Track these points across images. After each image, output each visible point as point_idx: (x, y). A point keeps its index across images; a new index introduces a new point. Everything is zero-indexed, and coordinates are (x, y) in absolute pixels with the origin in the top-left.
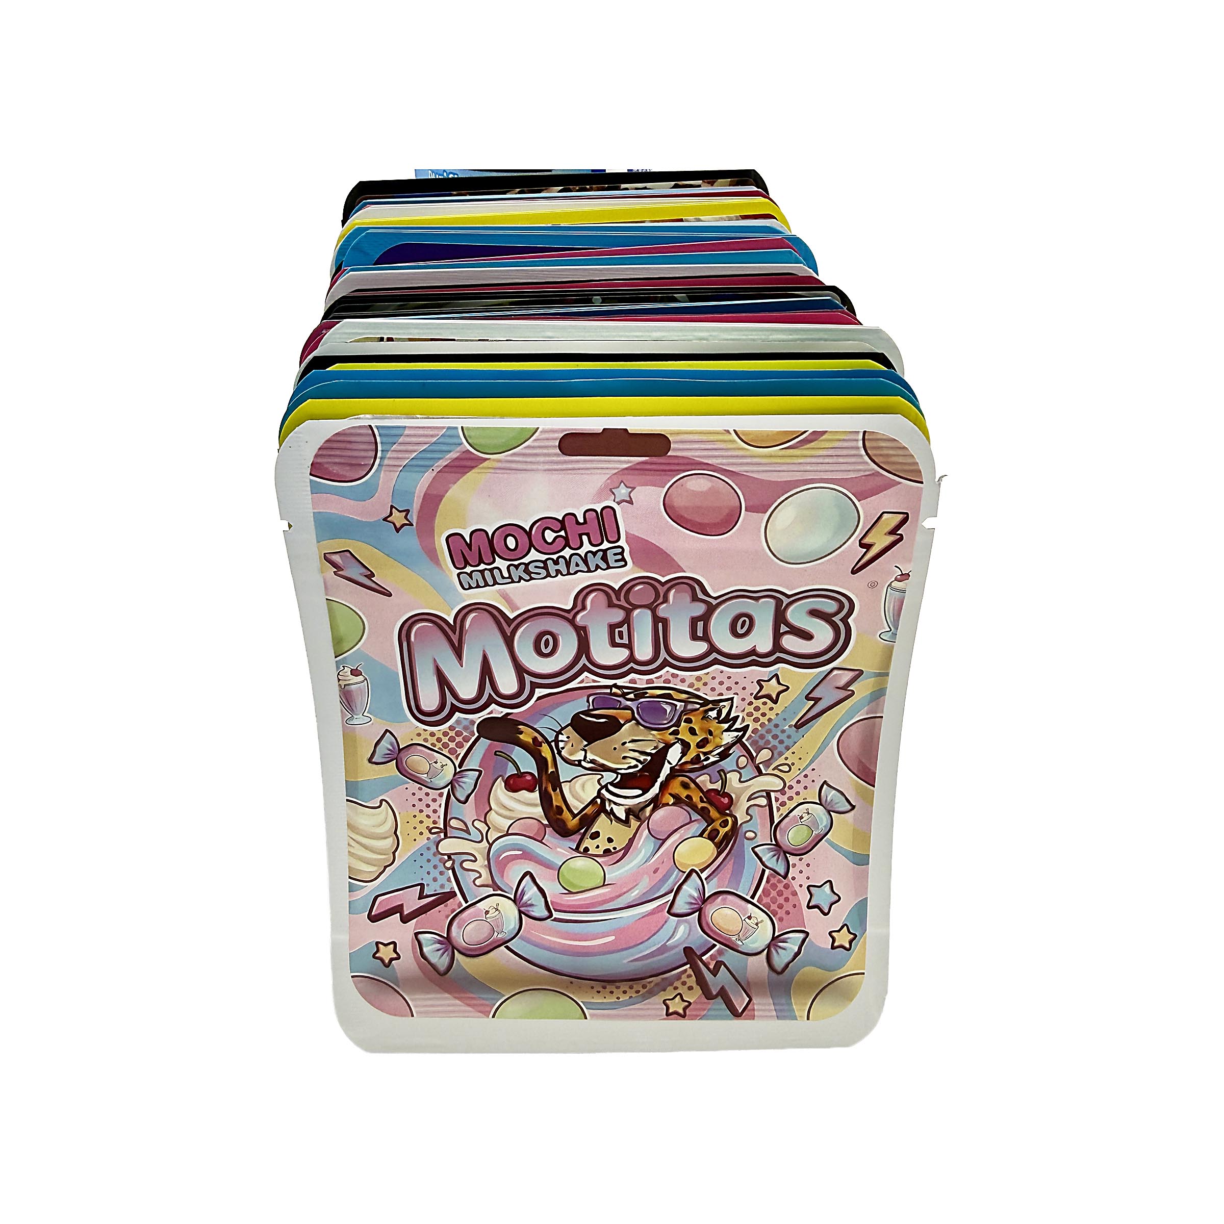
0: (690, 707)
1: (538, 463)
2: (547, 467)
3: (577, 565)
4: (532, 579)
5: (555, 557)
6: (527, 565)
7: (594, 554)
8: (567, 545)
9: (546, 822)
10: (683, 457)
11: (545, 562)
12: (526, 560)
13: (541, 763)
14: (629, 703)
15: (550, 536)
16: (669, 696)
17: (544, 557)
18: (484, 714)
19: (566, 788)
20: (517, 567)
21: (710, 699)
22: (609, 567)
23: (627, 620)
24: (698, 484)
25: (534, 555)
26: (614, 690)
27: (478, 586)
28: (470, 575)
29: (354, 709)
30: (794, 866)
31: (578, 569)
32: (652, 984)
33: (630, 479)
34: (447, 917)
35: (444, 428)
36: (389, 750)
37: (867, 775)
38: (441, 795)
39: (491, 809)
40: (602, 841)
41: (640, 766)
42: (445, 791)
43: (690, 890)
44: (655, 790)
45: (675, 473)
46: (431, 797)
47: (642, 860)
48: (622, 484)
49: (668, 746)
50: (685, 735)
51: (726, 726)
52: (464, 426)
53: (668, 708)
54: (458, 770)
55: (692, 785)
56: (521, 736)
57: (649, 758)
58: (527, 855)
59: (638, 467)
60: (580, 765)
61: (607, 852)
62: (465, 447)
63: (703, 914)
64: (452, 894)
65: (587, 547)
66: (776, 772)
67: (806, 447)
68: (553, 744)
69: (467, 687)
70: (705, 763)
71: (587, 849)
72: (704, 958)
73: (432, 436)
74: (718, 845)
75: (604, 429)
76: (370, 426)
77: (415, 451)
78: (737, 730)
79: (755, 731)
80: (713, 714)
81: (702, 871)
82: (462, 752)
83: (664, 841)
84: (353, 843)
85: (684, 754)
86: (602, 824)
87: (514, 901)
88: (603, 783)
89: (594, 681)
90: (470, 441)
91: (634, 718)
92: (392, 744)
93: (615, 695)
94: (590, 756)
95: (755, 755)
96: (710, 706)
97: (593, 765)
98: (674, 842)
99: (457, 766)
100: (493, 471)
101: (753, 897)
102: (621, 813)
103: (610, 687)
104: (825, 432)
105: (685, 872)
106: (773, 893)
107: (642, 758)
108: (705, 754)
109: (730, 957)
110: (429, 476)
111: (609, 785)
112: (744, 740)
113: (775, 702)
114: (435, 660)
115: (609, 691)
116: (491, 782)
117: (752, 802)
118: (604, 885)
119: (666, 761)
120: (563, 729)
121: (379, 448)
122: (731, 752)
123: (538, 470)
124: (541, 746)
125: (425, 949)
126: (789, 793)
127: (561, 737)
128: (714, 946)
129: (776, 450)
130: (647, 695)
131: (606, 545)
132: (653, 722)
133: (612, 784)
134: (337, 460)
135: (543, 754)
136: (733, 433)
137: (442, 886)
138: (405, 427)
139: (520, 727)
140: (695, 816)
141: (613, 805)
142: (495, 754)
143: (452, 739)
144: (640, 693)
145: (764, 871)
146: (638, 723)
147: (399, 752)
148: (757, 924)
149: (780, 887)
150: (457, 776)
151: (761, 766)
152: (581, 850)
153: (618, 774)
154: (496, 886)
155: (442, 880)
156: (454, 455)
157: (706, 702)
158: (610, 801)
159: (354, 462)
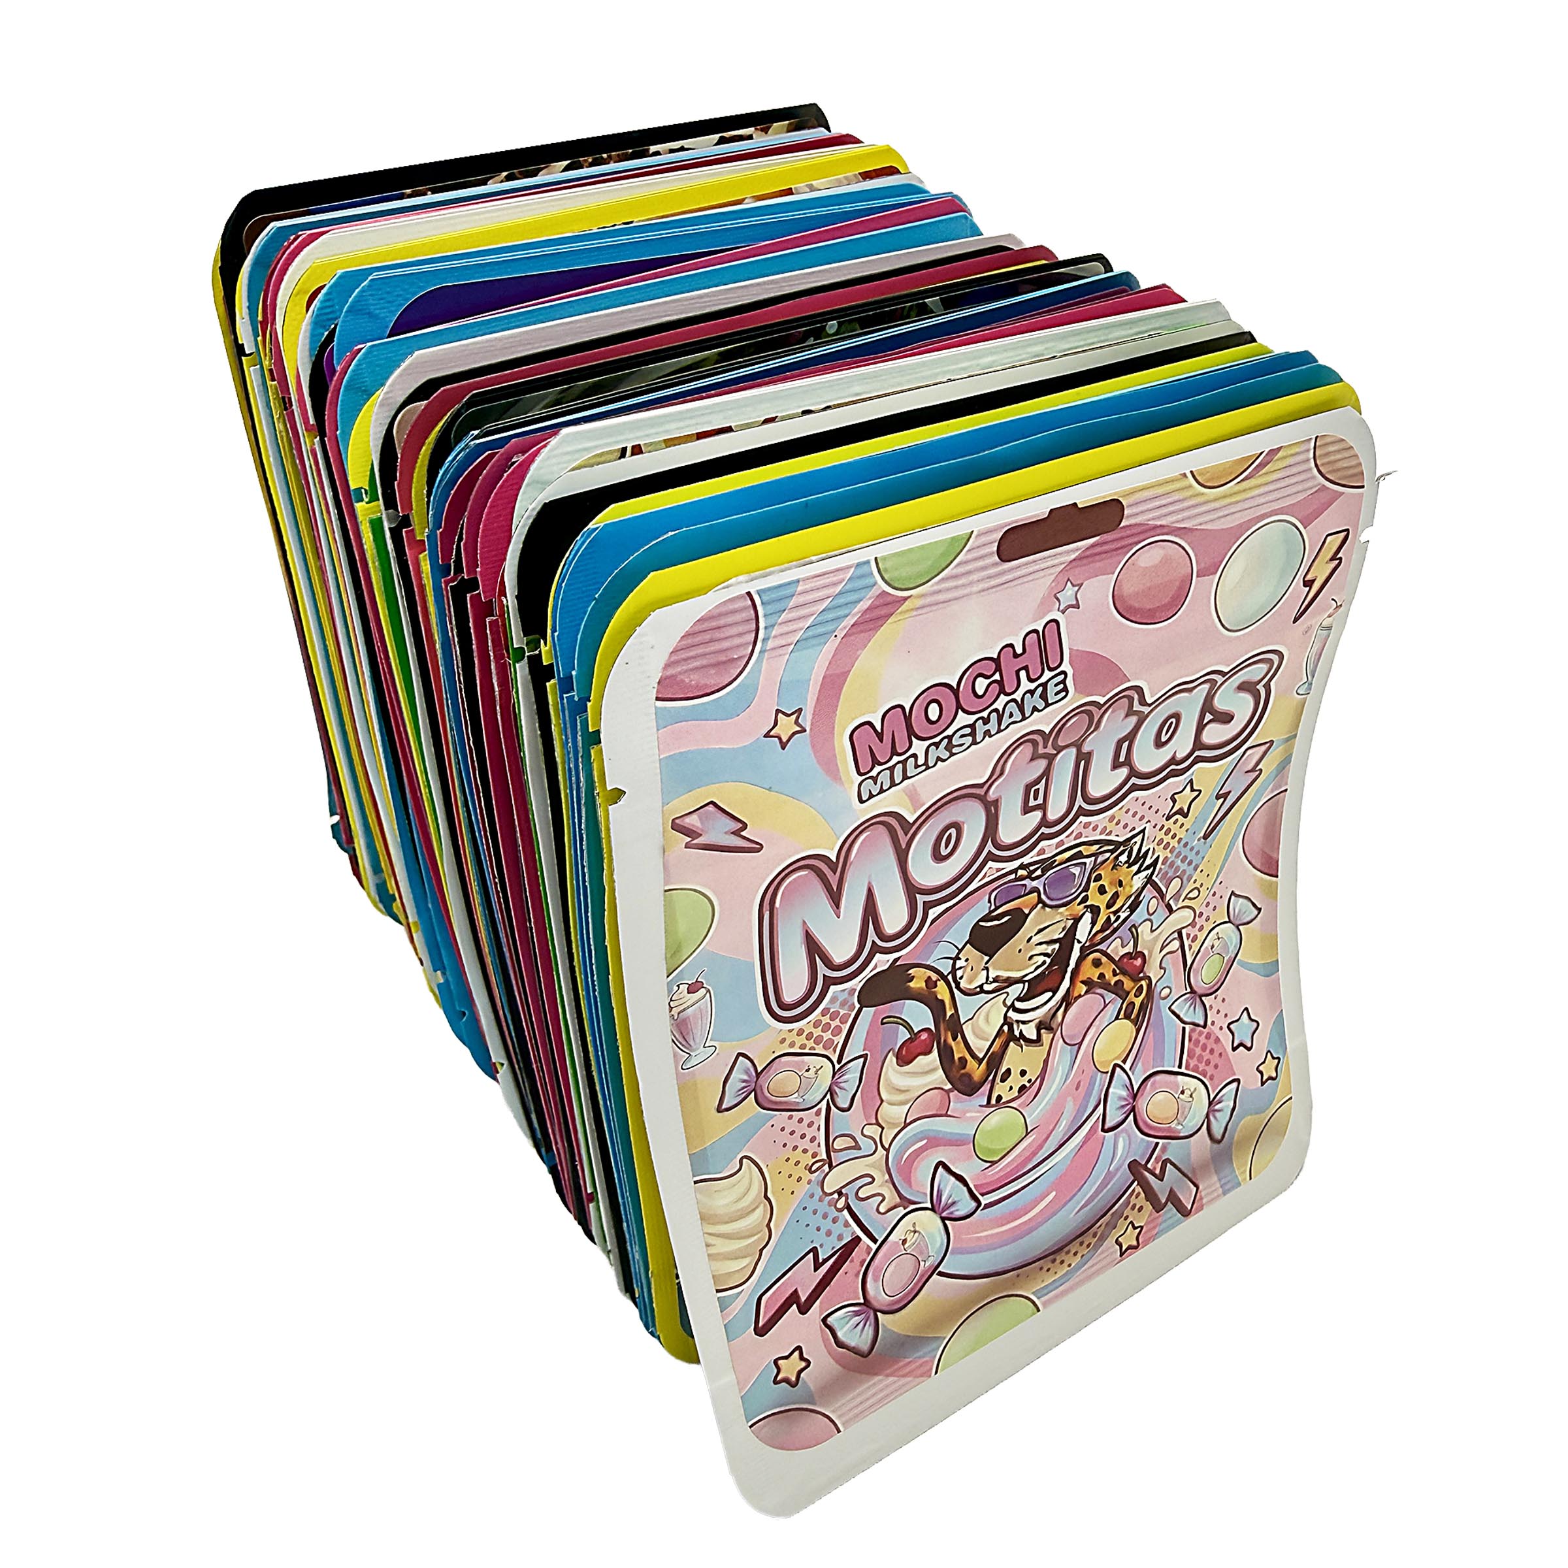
0: (1100, 859)
1: (971, 584)
2: (981, 586)
3: (1011, 715)
4: (952, 755)
5: (985, 714)
6: (950, 738)
7: (1032, 692)
8: (1002, 691)
9: (949, 1086)
10: (1136, 525)
11: (972, 726)
12: (949, 732)
13: (937, 1008)
14: (1035, 883)
15: (981, 685)
16: (1079, 855)
17: (971, 719)
18: (867, 973)
19: (967, 1030)
20: (937, 745)
21: (1121, 839)
22: (1047, 705)
23: (1047, 773)
24: (1149, 557)
25: (963, 719)
26: (1021, 872)
27: (882, 791)
28: (875, 779)
29: (691, 1043)
30: (1211, 1007)
31: (1012, 720)
32: (1103, 1227)
33: (1076, 574)
34: (857, 1275)
35: (851, 567)
36: (744, 1081)
37: (1270, 868)
38: (818, 1113)
39: (882, 1101)
40: (1015, 1081)
41: (1048, 960)
42: (823, 1105)
43: (1118, 1091)
44: (1066, 983)
45: (1125, 550)
46: (805, 1122)
47: (1061, 1079)
48: (1069, 583)
49: (1077, 920)
50: (1095, 899)
51: (1135, 868)
52: (878, 556)
53: (1076, 871)
54: (837, 1067)
55: (1104, 959)
56: (912, 984)
57: (1057, 946)
58: (934, 1141)
59: (1088, 553)
60: (982, 991)
61: (1023, 1089)
62: (880, 587)
63: (1137, 1114)
64: (856, 1240)
65: (1026, 685)
66: (1187, 903)
67: (1260, 473)
68: (950, 977)
69: (841, 947)
70: (1115, 925)
71: (999, 1098)
72: (1149, 1166)
73: (835, 584)
74: (1135, 1022)
75: (1051, 510)
76: (749, 594)
77: (812, 615)
78: (1148, 868)
79: (1166, 858)
80: (1123, 858)
81: (1124, 1061)
82: (840, 1039)
83: (1080, 1044)
84: (711, 1240)
85: (1093, 923)
86: (1014, 1057)
87: (933, 1209)
88: (1009, 1003)
89: (998, 870)
90: (886, 577)
91: (1040, 901)
92: (747, 1072)
93: (1022, 878)
94: (992, 975)
95: (1164, 890)
96: (1122, 848)
97: (996, 984)
98: (1090, 1040)
99: (835, 1061)
100: (915, 613)
101: (1180, 1067)
102: (1030, 1032)
103: (1015, 871)
104: (1279, 449)
105: (1107, 1072)
106: (1198, 1051)
107: (1049, 949)
108: (1115, 913)
109: (1174, 1150)
110: (832, 645)
111: (1015, 1002)
112: (1154, 878)
113: (1185, 816)
114: (804, 923)
115: (1013, 876)
116: (880, 1064)
117: (1164, 952)
118: (1027, 1134)
119: (1076, 941)
120: (960, 951)
121: (762, 625)
122: (1141, 899)
123: (970, 594)
124: (936, 986)
125: (840, 1334)
126: (1200, 922)
127: (959, 964)
128: (1157, 1144)
129: (1231, 487)
130: (1056, 863)
131: (1048, 674)
132: (1061, 896)
133: (1019, 999)
134: (697, 664)
135: (939, 997)
136: (1189, 475)
137: (840, 1237)
138: (798, 581)
139: (910, 972)
140: (1110, 996)
141: (1022, 1026)
142: (883, 1024)
143: (826, 1028)
144: (1046, 865)
145: (1184, 1029)
146: (1045, 905)
147: (757, 1079)
148: (1191, 1096)
149: (1203, 1039)
150: (836, 1077)
151: (1171, 902)
152: (993, 1102)
153: (1024, 982)
154: (905, 1201)
155: (838, 1228)
156: (865, 605)
157: (1118, 844)
158: (1018, 1022)
159: (723, 658)
